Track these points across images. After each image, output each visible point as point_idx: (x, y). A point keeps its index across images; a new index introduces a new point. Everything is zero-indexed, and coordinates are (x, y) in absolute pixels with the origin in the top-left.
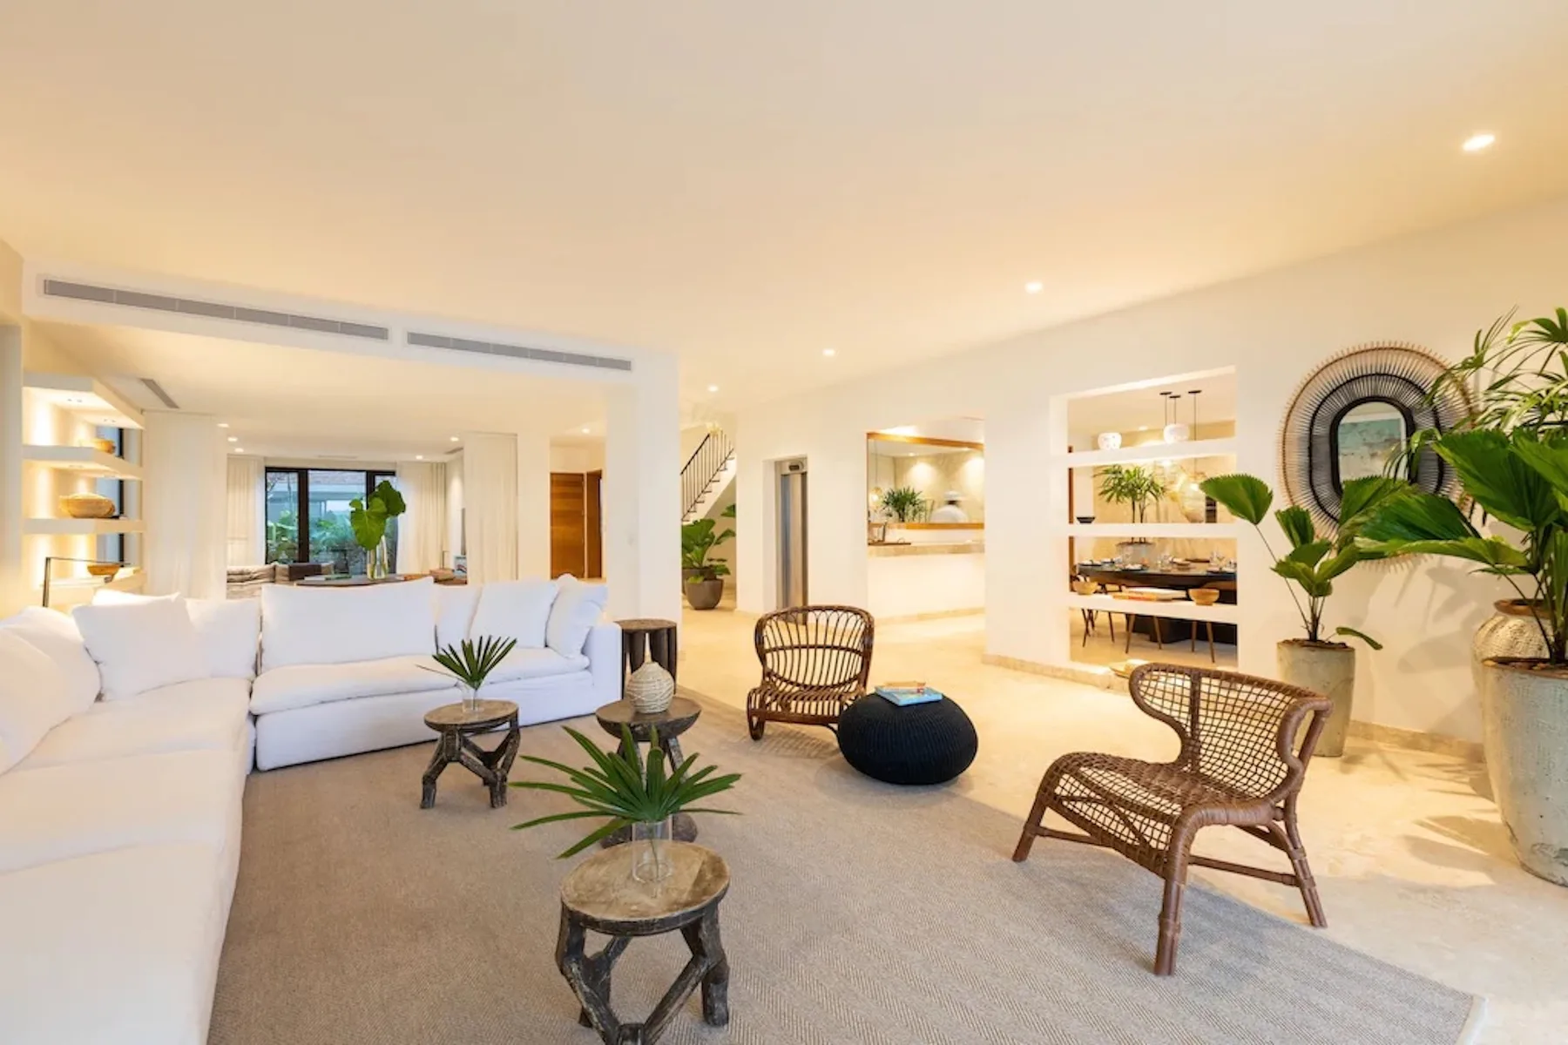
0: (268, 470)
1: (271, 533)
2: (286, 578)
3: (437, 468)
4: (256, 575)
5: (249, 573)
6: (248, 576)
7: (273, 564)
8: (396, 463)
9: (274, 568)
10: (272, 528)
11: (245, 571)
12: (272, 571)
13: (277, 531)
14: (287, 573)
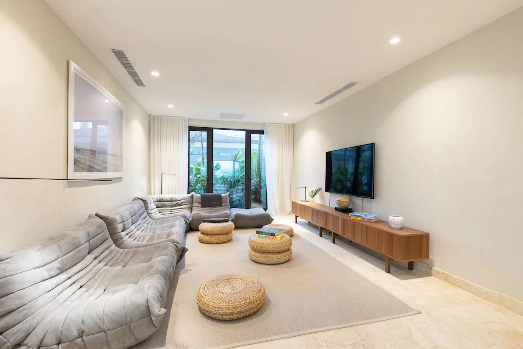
0: (191, 128)
1: (192, 171)
2: (200, 205)
3: (289, 127)
4: (180, 202)
5: (176, 201)
6: (175, 203)
7: (191, 194)
8: (264, 124)
9: (192, 197)
10: (192, 168)
11: (174, 199)
12: (191, 198)
13: (195, 171)
14: (200, 200)
